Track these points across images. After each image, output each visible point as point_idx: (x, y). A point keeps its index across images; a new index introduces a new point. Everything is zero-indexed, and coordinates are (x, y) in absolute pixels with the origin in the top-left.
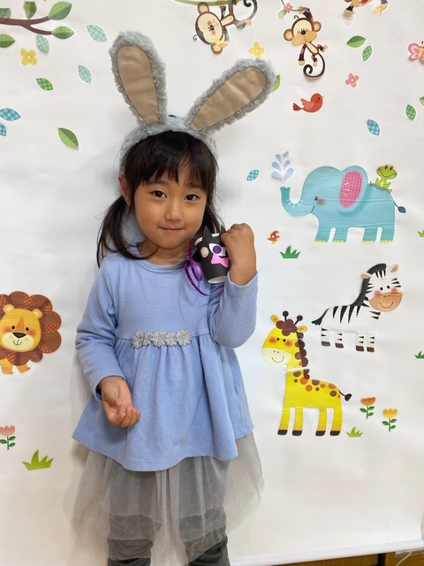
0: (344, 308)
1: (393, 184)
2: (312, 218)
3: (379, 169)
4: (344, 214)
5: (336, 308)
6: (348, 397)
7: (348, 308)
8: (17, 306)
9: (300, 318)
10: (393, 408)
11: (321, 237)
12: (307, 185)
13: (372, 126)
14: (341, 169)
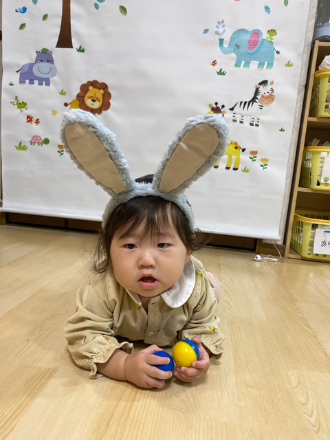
0: (245, 103)
1: (275, 39)
2: (234, 55)
3: (269, 31)
4: (249, 54)
5: (241, 102)
6: (244, 150)
7: (247, 103)
8: (94, 87)
9: (223, 106)
10: (266, 158)
11: (237, 65)
12: (232, 38)
13: (267, 8)
14: (250, 31)
